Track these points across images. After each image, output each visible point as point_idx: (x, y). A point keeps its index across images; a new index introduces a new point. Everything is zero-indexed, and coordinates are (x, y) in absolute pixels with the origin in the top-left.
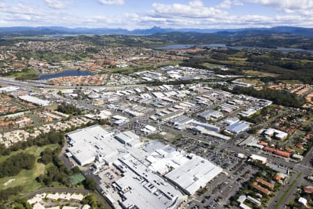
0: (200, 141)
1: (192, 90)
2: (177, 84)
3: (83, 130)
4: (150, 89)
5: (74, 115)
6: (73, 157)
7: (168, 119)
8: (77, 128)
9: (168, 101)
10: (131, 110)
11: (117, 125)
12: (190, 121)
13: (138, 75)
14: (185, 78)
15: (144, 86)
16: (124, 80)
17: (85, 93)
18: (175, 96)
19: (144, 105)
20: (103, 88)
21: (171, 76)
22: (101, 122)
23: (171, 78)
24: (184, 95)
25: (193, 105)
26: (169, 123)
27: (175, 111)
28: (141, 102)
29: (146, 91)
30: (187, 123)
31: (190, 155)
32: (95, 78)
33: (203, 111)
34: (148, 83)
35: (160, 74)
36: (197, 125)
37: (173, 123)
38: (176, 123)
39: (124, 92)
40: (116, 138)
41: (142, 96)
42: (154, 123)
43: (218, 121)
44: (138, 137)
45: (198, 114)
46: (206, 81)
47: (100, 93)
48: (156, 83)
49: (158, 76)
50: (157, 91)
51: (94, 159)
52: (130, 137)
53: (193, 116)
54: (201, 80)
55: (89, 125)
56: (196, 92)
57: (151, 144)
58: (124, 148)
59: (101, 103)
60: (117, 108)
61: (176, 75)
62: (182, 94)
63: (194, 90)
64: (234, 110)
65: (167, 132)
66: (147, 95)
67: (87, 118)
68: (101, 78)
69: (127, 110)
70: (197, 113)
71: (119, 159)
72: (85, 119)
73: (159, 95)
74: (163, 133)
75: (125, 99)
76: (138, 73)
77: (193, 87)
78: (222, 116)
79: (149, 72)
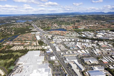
1: (98, 45)
4: (78, 40)
10: (59, 48)
11: (46, 52)
13: (82, 33)
15: (78, 38)
16: (74, 34)
19: (66, 47)
21: (97, 36)
24: (90, 46)
25: (88, 52)
27: (76, 53)
32: (65, 32)
33: (90, 57)
35: (93, 34)
36: (75, 63)
38: (67, 59)
39: (67, 40)
41: (71, 43)
43: (90, 65)
47: (58, 38)
49: (91, 35)
50: (80, 42)
53: (80, 58)
54: (112, 40)
59: (53, 42)
61: (100, 35)
63: (100, 45)
64: (110, 62)
65: (59, 62)
70: (85, 57)
74: (56, 62)
78: (97, 63)
79: (89, 32)
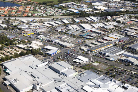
0: (133, 72)
1: (119, 22)
2: (103, 15)
3: (18, 59)
4: (77, 20)
5: (6, 45)
6: (11, 85)
7: (99, 50)
8: (12, 57)
9: (96, 33)
10: (61, 40)
11: (50, 55)
12: (120, 53)
13: (63, 7)
14: (111, 10)
15: (71, 17)
16: (50, 11)
17: (14, 24)
18: (103, 27)
19: (73, 36)
20: (31, 19)
21: (97, 8)
22: (33, 52)
23: (97, 10)
24: (112, 27)
26: (100, 53)
27: (105, 42)
28: (70, 33)
29: (74, 22)
30: (118, 54)
31: (126, 85)
32: (21, 9)
33: (133, 42)
34: (74, 14)
35: (85, 6)
36: (128, 56)
37: (104, 54)
38: (107, 54)
39: (52, 23)
40: (49, 67)
41: (70, 27)
42: (85, 54)
44: (72, 67)
45: (128, 46)
46: (132, 13)
47: (29, 23)
48: (82, 15)
50: (84, 22)
51: (31, 87)
52: (64, 67)
53: (123, 48)
54: (127, 12)
55: (22, 54)
56: (124, 23)
57: (86, 74)
58: (60, 78)
59: (30, 33)
60: (48, 39)
61: (101, 7)
62: (110, 25)
63: (122, 21)
65: (100, 63)
66: (75, 26)
67: (19, 48)
68: (27, 10)
69: (57, 41)
70: (126, 44)
71: (56, 88)
72: (17, 49)
73: (87, 27)
74: (96, 64)
75: (53, 30)
76: (64, 5)
77: (120, 19)
79: (74, 3)
